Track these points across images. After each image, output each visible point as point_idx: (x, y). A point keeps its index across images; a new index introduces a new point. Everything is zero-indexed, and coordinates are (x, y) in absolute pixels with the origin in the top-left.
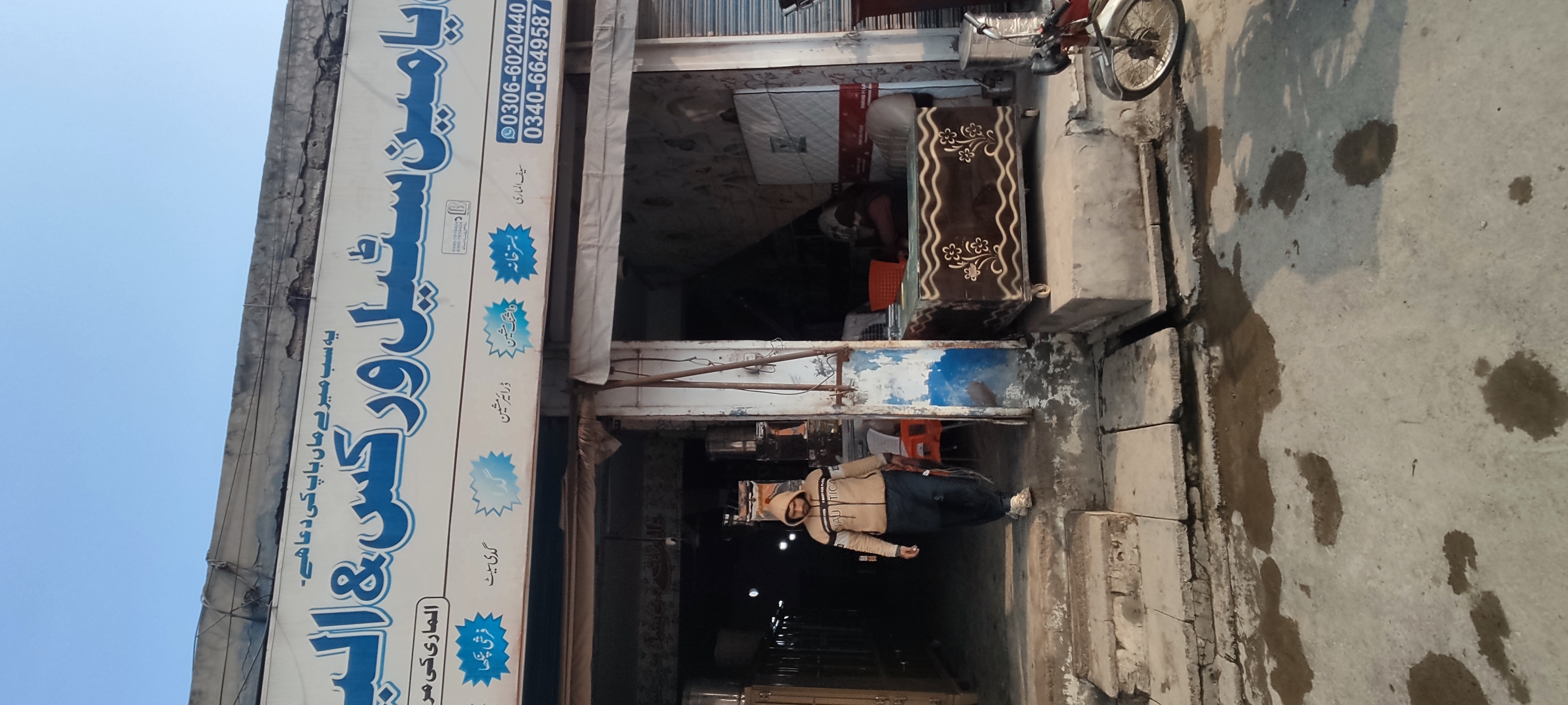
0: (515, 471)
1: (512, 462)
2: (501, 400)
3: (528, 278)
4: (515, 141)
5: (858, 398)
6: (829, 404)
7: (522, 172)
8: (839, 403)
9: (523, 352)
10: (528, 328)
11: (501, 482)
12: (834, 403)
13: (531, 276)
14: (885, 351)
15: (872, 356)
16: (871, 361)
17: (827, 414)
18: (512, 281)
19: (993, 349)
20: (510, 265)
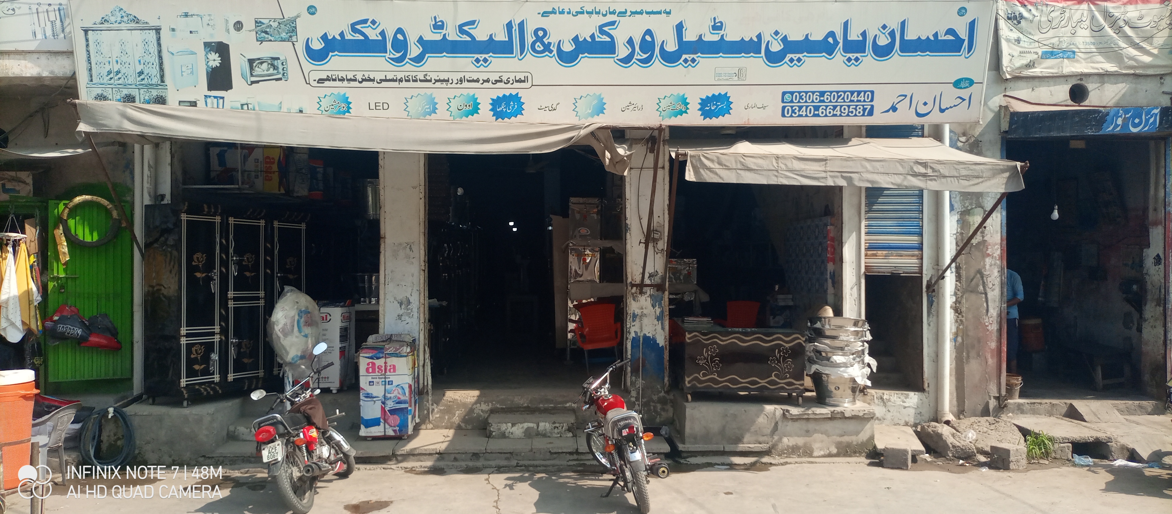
0: (596, 116)
1: (601, 115)
2: (634, 106)
3: (701, 115)
4: (783, 101)
5: (636, 296)
6: (632, 280)
7: (764, 107)
8: (633, 285)
9: (660, 116)
10: (673, 118)
11: (590, 110)
12: (633, 282)
13: (703, 117)
14: (662, 312)
15: (660, 305)
16: (657, 304)
17: (627, 278)
18: (699, 107)
19: (664, 373)
20: (709, 105)
